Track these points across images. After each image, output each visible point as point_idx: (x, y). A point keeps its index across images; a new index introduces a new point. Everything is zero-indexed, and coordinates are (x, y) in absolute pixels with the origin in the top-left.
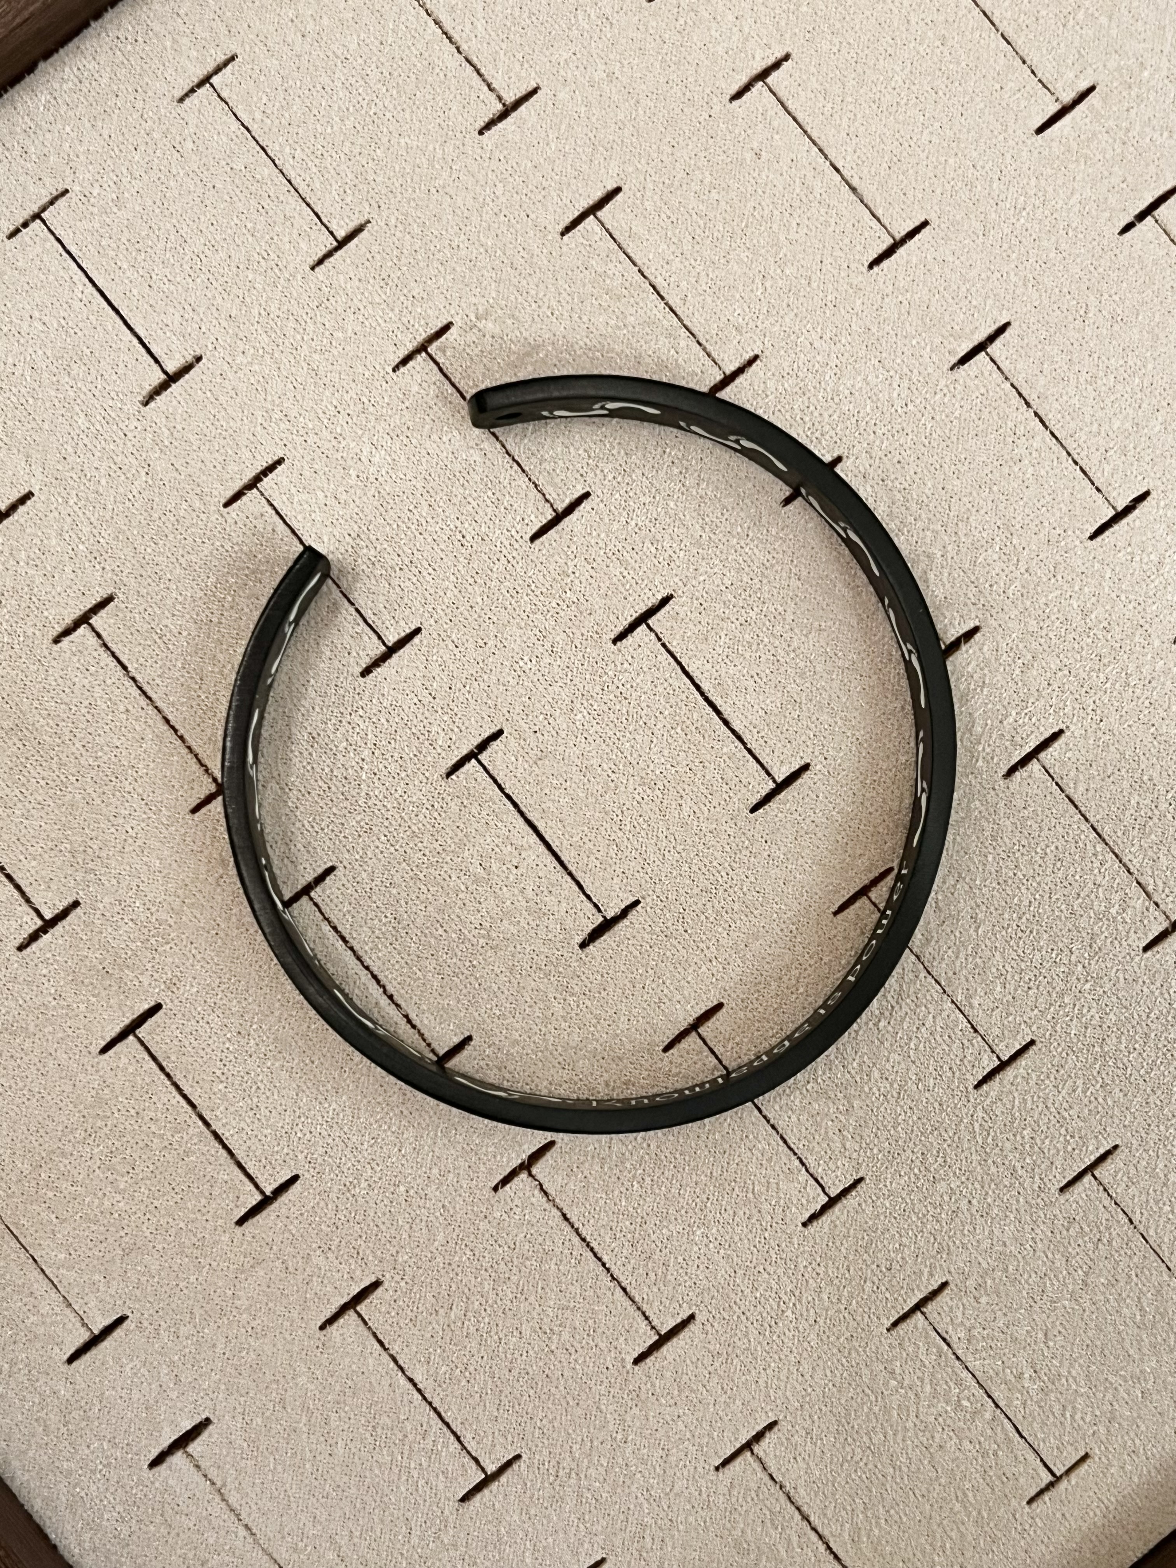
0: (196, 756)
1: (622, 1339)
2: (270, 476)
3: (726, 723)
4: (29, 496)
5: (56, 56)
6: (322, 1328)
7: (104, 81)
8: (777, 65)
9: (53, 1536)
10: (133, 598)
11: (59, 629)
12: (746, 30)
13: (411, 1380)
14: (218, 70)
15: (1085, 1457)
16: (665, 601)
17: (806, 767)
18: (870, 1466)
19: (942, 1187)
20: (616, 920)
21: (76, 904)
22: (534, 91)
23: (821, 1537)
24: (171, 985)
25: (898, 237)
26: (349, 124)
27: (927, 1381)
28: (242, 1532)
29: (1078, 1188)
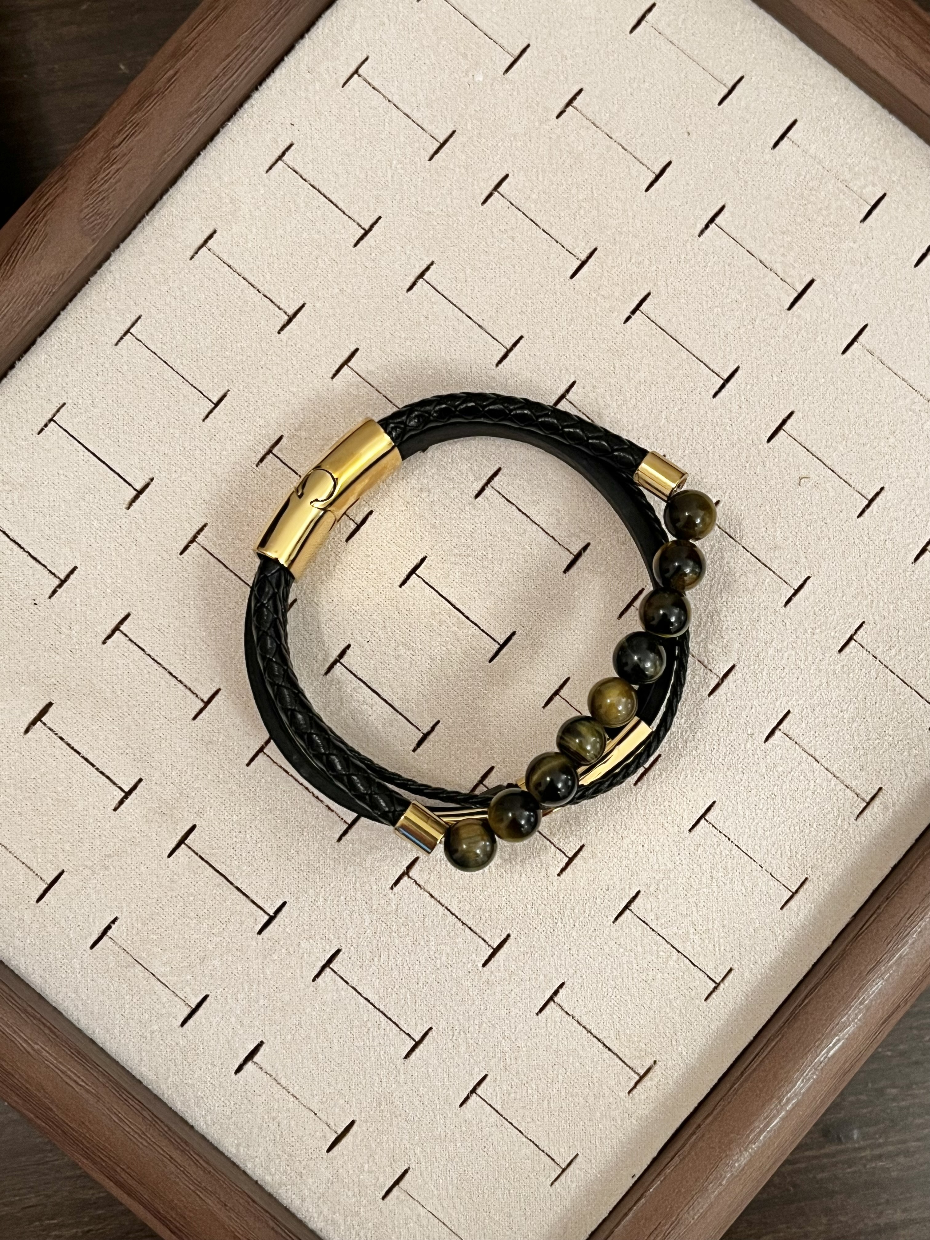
0: (190, 689)
1: (474, 955)
2: (202, 534)
3: (467, 618)
4: (75, 568)
5: (45, 334)
6: (314, 980)
7: (74, 341)
8: (428, 268)
9: (190, 1121)
10: (141, 613)
11: (105, 636)
12: (408, 252)
13: (366, 999)
14: (133, 325)
15: (731, 970)
16: (423, 560)
17: (514, 633)
18: (618, 997)
19: (627, 841)
20: (429, 733)
21: (140, 780)
22: (303, 306)
23: (599, 1040)
24: (199, 814)
25: (508, 347)
26: (209, 340)
27: (639, 946)
28: (292, 1099)
29: (698, 827)
